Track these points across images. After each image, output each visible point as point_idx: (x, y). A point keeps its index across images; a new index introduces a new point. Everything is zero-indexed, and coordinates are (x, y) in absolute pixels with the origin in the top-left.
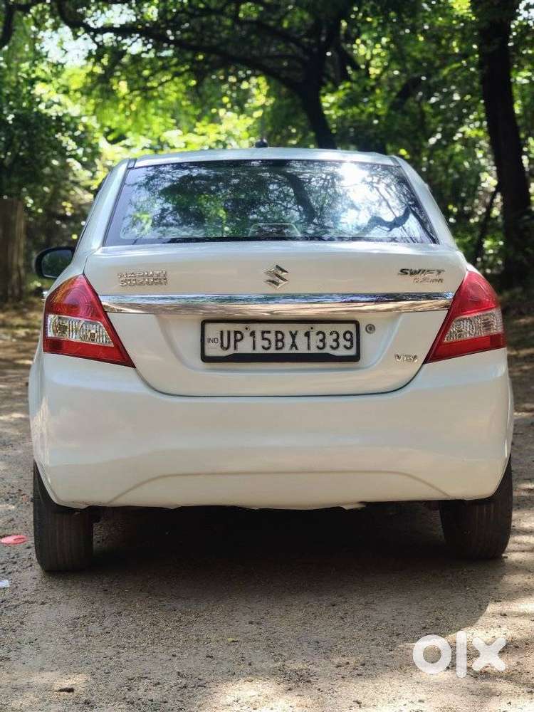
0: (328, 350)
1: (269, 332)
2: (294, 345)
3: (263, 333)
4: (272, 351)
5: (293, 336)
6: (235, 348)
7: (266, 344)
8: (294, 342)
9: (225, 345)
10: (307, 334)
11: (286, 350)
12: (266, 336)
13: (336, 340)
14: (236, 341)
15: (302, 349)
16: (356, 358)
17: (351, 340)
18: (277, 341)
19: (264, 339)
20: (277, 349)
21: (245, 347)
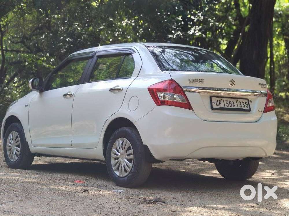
0: (242, 108)
1: (227, 101)
2: (234, 106)
3: (226, 101)
4: (229, 107)
5: (234, 103)
6: (220, 106)
7: (227, 105)
8: (234, 105)
9: (217, 104)
10: (236, 102)
11: (232, 107)
12: (227, 102)
13: (244, 105)
14: (220, 103)
15: (236, 107)
16: (250, 110)
17: (247, 105)
18: (230, 104)
19: (227, 103)
20: (230, 106)
21: (222, 105)
